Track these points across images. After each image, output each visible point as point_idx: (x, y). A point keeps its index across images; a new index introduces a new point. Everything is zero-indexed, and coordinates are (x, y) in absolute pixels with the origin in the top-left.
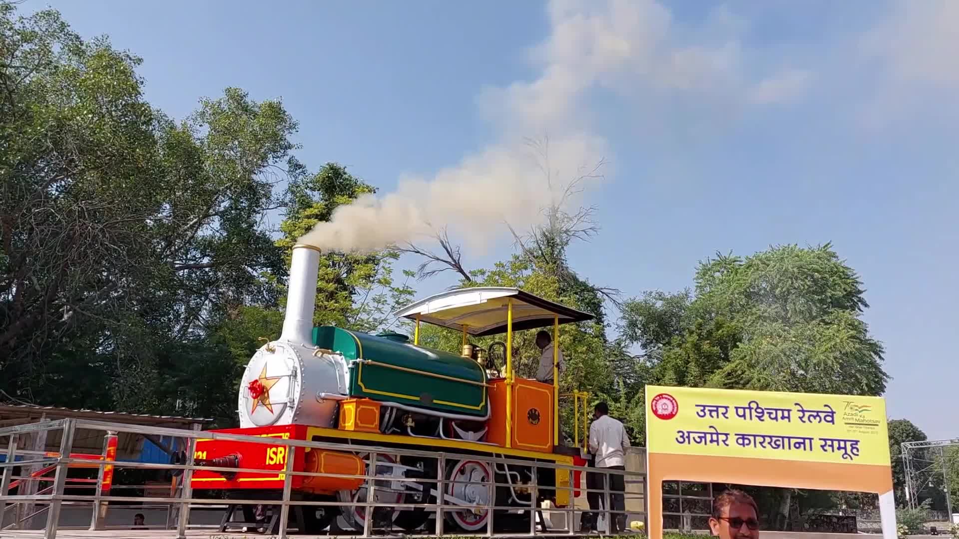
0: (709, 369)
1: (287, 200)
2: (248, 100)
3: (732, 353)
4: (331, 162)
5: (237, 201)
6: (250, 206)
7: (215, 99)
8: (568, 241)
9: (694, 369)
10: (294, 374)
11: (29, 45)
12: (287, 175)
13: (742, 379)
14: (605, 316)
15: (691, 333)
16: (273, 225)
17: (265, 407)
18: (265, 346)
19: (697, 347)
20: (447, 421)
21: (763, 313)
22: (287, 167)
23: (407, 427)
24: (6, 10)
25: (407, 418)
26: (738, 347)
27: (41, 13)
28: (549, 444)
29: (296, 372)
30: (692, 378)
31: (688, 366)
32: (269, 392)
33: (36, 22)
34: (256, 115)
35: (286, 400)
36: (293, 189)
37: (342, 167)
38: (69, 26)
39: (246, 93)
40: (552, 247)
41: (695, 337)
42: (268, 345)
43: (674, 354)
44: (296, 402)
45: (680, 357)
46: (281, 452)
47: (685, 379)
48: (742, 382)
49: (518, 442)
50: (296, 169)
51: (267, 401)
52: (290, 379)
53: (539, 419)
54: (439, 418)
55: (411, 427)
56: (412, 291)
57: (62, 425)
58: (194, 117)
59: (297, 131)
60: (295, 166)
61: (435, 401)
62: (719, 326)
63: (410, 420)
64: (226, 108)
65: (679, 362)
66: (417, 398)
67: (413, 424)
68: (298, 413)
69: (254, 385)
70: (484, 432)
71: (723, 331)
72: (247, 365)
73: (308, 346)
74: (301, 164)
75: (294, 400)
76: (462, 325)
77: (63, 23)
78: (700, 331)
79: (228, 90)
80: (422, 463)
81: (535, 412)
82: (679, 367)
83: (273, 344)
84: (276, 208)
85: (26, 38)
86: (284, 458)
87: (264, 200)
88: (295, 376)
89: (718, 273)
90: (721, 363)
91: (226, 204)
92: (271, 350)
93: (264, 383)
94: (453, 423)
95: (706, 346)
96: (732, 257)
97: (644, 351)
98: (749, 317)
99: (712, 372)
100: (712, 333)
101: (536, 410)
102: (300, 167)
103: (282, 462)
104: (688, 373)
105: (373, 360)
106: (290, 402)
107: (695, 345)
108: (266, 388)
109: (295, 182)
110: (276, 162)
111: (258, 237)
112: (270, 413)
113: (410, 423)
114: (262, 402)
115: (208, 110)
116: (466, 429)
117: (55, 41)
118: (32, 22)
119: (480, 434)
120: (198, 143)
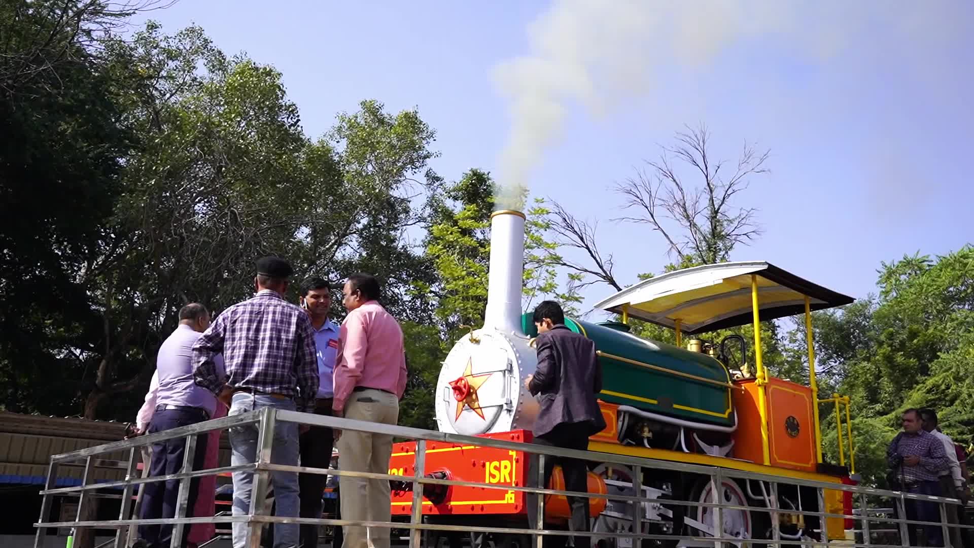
0: (905, 384)
1: (426, 215)
2: (384, 112)
3: (933, 366)
4: (474, 168)
5: (375, 219)
6: (389, 223)
7: (351, 114)
8: (732, 245)
9: (887, 385)
10: (509, 369)
11: (175, 62)
12: (425, 189)
13: (947, 395)
14: (778, 329)
15: (881, 344)
16: (415, 240)
17: (474, 412)
18: (468, 336)
19: (889, 359)
20: (689, 431)
21: (965, 318)
22: (424, 180)
23: (643, 438)
24: (151, 29)
25: (643, 427)
26: (938, 357)
27: (185, 30)
28: (812, 462)
29: (511, 365)
30: (886, 395)
31: (879, 381)
32: (477, 392)
33: (180, 41)
34: (391, 126)
35: (502, 401)
36: (433, 203)
37: (486, 173)
38: (212, 42)
39: (382, 104)
40: (715, 253)
41: (886, 349)
42: (472, 334)
43: (863, 368)
44: (515, 404)
45: (869, 372)
46: (506, 467)
47: (878, 396)
48: (948, 398)
49: (777, 459)
50: (434, 182)
51: (476, 403)
52: (504, 375)
53: (798, 430)
54: (678, 427)
55: (648, 438)
56: (580, 298)
57: (258, 416)
58: (331, 134)
59: (435, 140)
60: (433, 179)
61: (675, 406)
62: (913, 335)
63: (646, 429)
64: (363, 122)
65: (871, 378)
66: (655, 402)
67: (650, 435)
68: (517, 417)
69: (458, 384)
70: (731, 446)
71: (919, 341)
72: (444, 361)
73: (520, 335)
74: (439, 176)
75: (511, 402)
76: (675, 320)
77: (205, 40)
78: (891, 342)
79: (363, 104)
80: (670, 485)
81: (794, 421)
82: (870, 383)
83: (477, 334)
84: (414, 223)
85: (171, 56)
86: (510, 474)
87: (402, 216)
88: (511, 371)
89: (903, 276)
90: (919, 378)
91: (365, 221)
92: (475, 340)
93: (472, 381)
94: (695, 436)
95: (899, 358)
96: (919, 256)
97: (822, 367)
98: (949, 324)
99: (911, 388)
100: (905, 343)
101: (794, 418)
102: (438, 179)
103: (508, 480)
104: (880, 389)
105: (603, 351)
106: (506, 404)
107: (888, 357)
108: (473, 388)
109: (433, 197)
110: (415, 172)
111: (401, 254)
112: (482, 419)
113: (647, 434)
114: (468, 405)
115: (345, 125)
116: (711, 444)
117: (199, 57)
118: (177, 40)
119: (726, 449)
120: (336, 158)
